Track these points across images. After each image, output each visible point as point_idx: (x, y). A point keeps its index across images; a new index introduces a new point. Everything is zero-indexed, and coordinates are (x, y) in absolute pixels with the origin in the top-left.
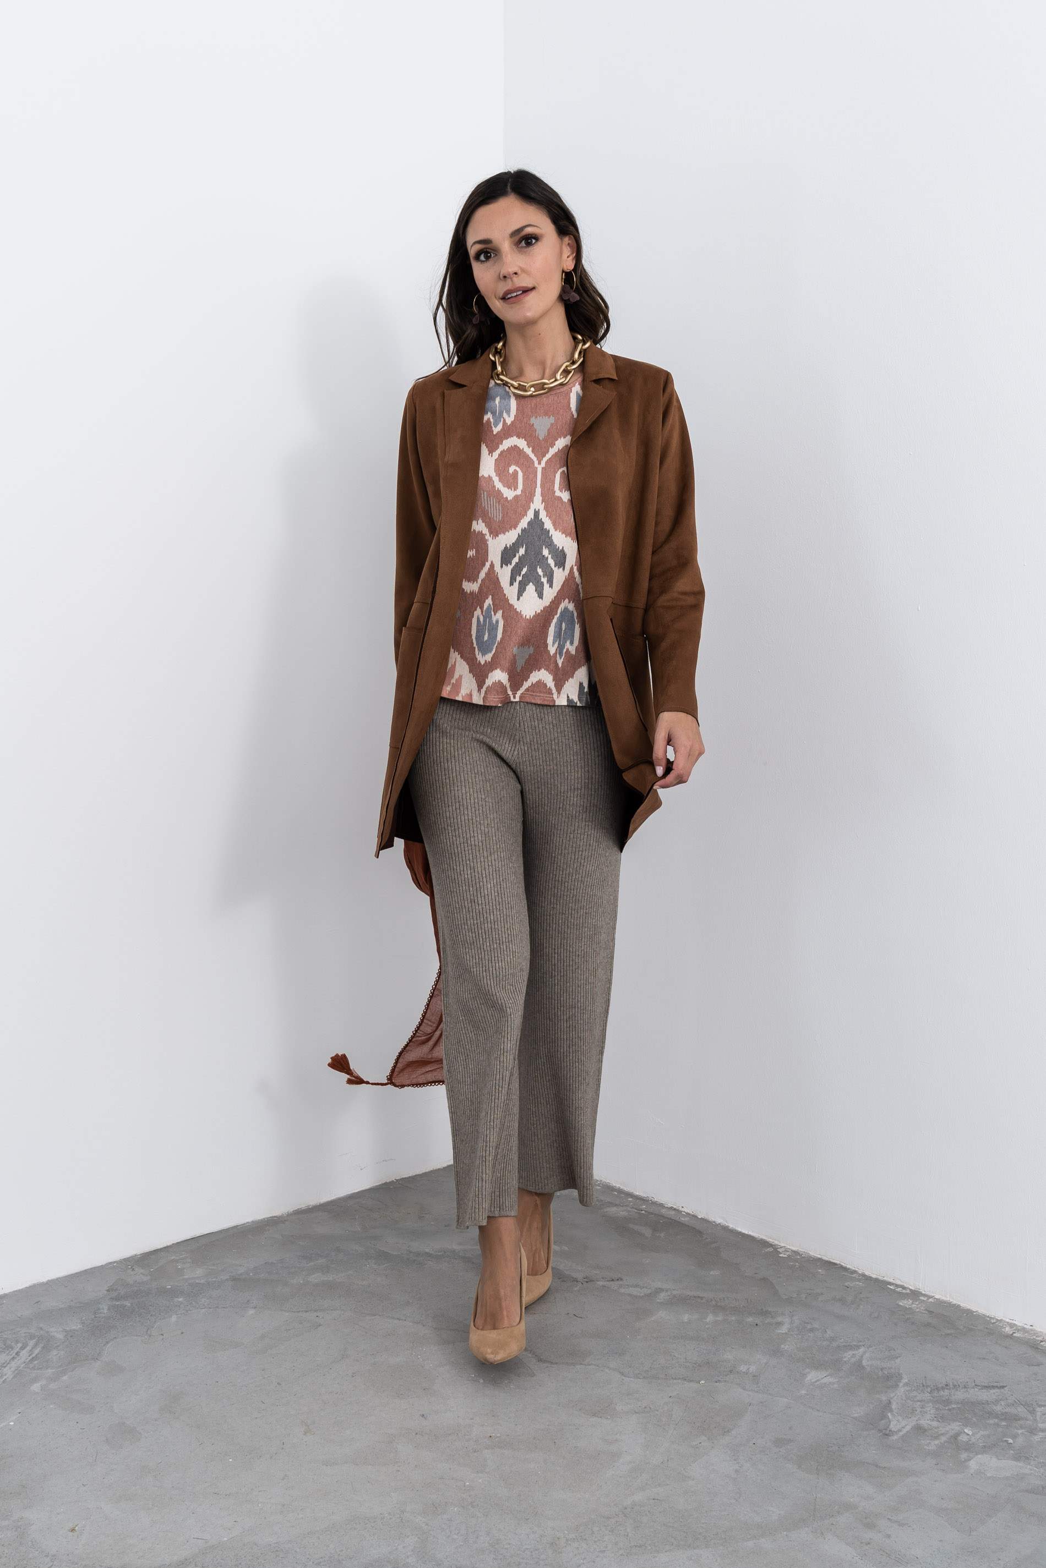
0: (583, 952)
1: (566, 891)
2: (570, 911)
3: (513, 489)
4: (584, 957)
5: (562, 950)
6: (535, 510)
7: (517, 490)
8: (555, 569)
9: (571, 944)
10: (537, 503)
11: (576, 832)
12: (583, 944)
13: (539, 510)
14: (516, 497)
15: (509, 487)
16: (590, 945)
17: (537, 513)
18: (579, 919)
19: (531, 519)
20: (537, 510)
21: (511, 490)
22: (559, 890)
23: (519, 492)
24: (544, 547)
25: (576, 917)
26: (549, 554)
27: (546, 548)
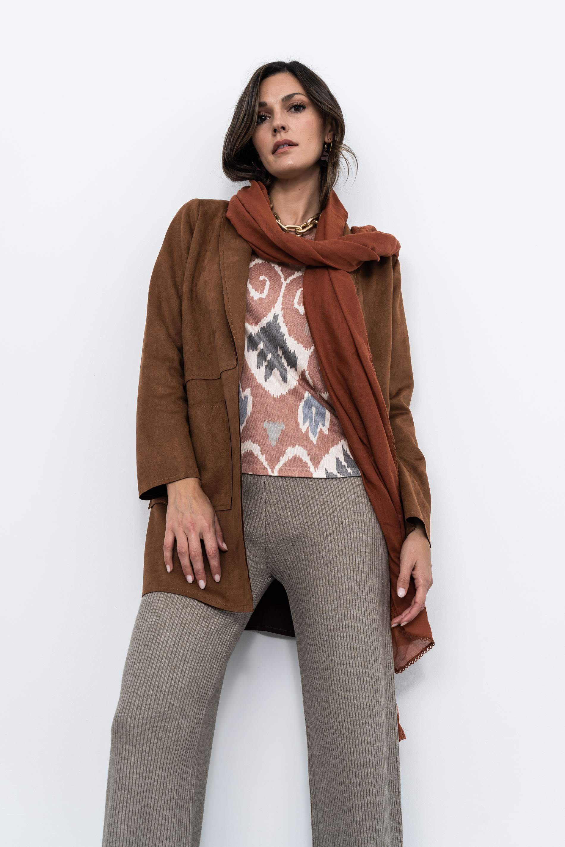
0: (368, 705)
1: (339, 639)
2: (348, 660)
4: (370, 710)
5: (347, 703)
6: (275, 314)
9: (355, 696)
10: (277, 309)
11: (337, 576)
12: (367, 695)
13: (278, 315)
16: (375, 697)
18: (357, 668)
20: (276, 315)
22: (334, 640)
25: (354, 666)
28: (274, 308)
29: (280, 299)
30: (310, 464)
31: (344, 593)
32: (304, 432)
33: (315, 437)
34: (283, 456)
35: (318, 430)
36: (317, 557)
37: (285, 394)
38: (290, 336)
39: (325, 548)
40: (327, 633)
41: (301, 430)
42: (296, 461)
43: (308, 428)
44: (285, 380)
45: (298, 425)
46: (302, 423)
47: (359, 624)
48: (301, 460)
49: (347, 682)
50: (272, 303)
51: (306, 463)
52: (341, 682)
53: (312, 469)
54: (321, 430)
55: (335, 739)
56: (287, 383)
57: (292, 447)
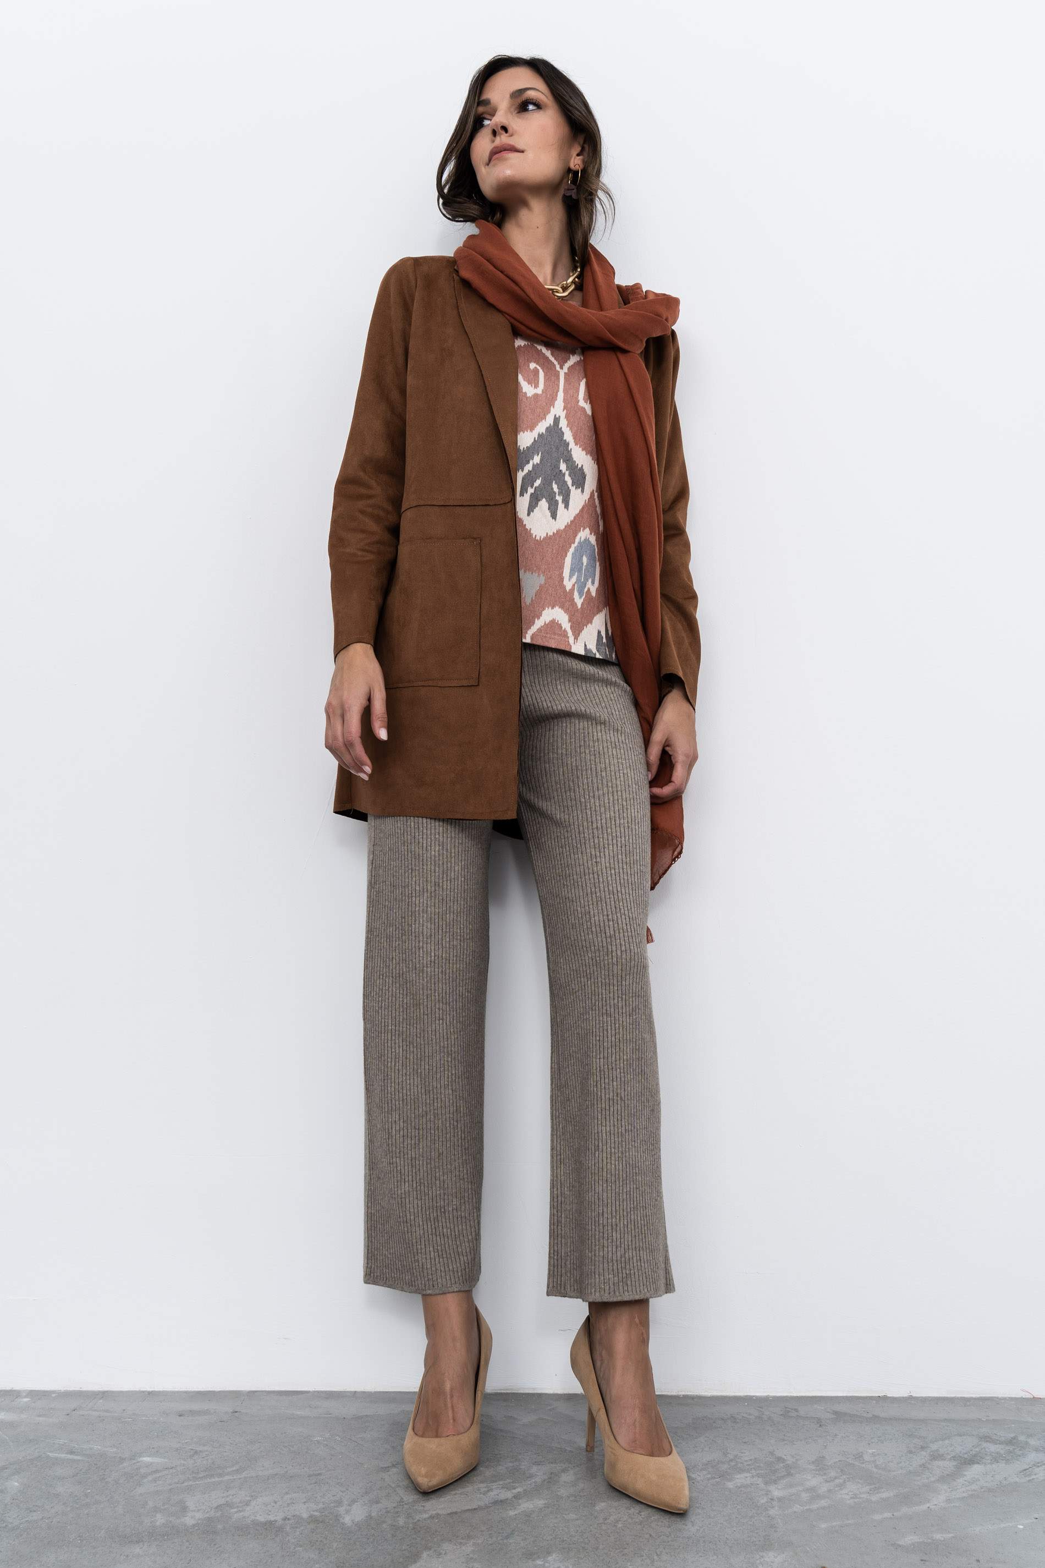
3: (533, 386)
6: (555, 415)
7: (538, 389)
8: (573, 489)
10: (558, 409)
13: (559, 417)
14: (536, 396)
15: (529, 383)
17: (557, 420)
19: (550, 424)
20: (557, 416)
21: (532, 386)
23: (539, 391)
24: (562, 461)
26: (567, 470)
27: (563, 462)
28: (553, 407)
29: (561, 395)
30: (570, 633)
31: (619, 789)
32: (568, 591)
33: (580, 598)
34: (539, 618)
35: (586, 590)
36: (580, 746)
37: (552, 534)
38: (576, 444)
39: (593, 737)
40: (590, 831)
41: (564, 587)
42: (553, 626)
43: (574, 585)
44: (554, 516)
45: (562, 579)
46: (568, 577)
47: (637, 827)
48: (560, 626)
49: (619, 889)
50: (551, 401)
51: (565, 631)
52: (611, 888)
53: (571, 640)
54: (589, 589)
55: (598, 959)
56: (555, 520)
57: (550, 608)
